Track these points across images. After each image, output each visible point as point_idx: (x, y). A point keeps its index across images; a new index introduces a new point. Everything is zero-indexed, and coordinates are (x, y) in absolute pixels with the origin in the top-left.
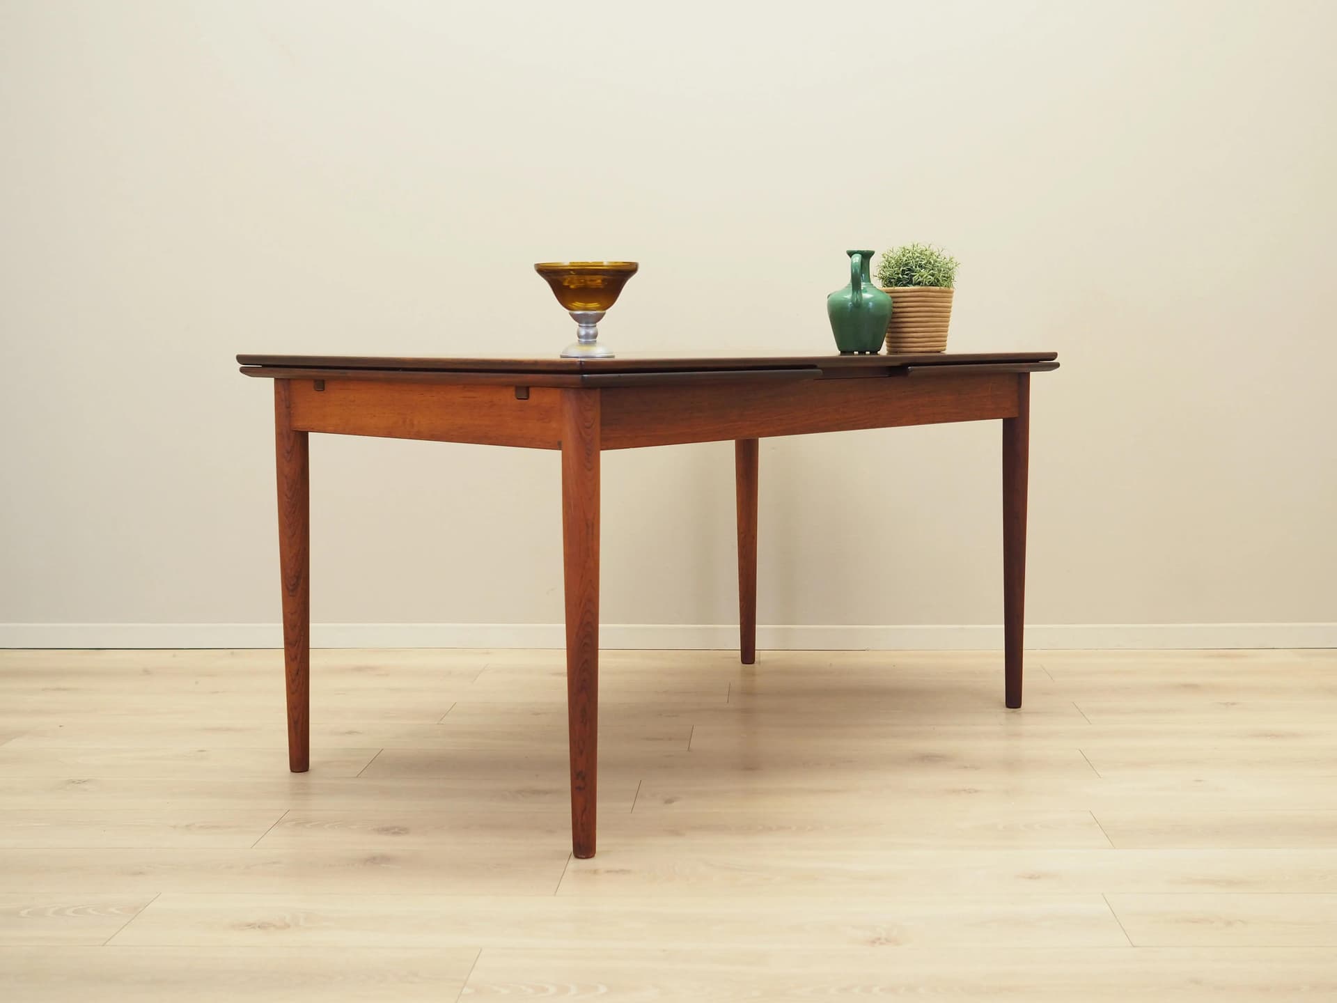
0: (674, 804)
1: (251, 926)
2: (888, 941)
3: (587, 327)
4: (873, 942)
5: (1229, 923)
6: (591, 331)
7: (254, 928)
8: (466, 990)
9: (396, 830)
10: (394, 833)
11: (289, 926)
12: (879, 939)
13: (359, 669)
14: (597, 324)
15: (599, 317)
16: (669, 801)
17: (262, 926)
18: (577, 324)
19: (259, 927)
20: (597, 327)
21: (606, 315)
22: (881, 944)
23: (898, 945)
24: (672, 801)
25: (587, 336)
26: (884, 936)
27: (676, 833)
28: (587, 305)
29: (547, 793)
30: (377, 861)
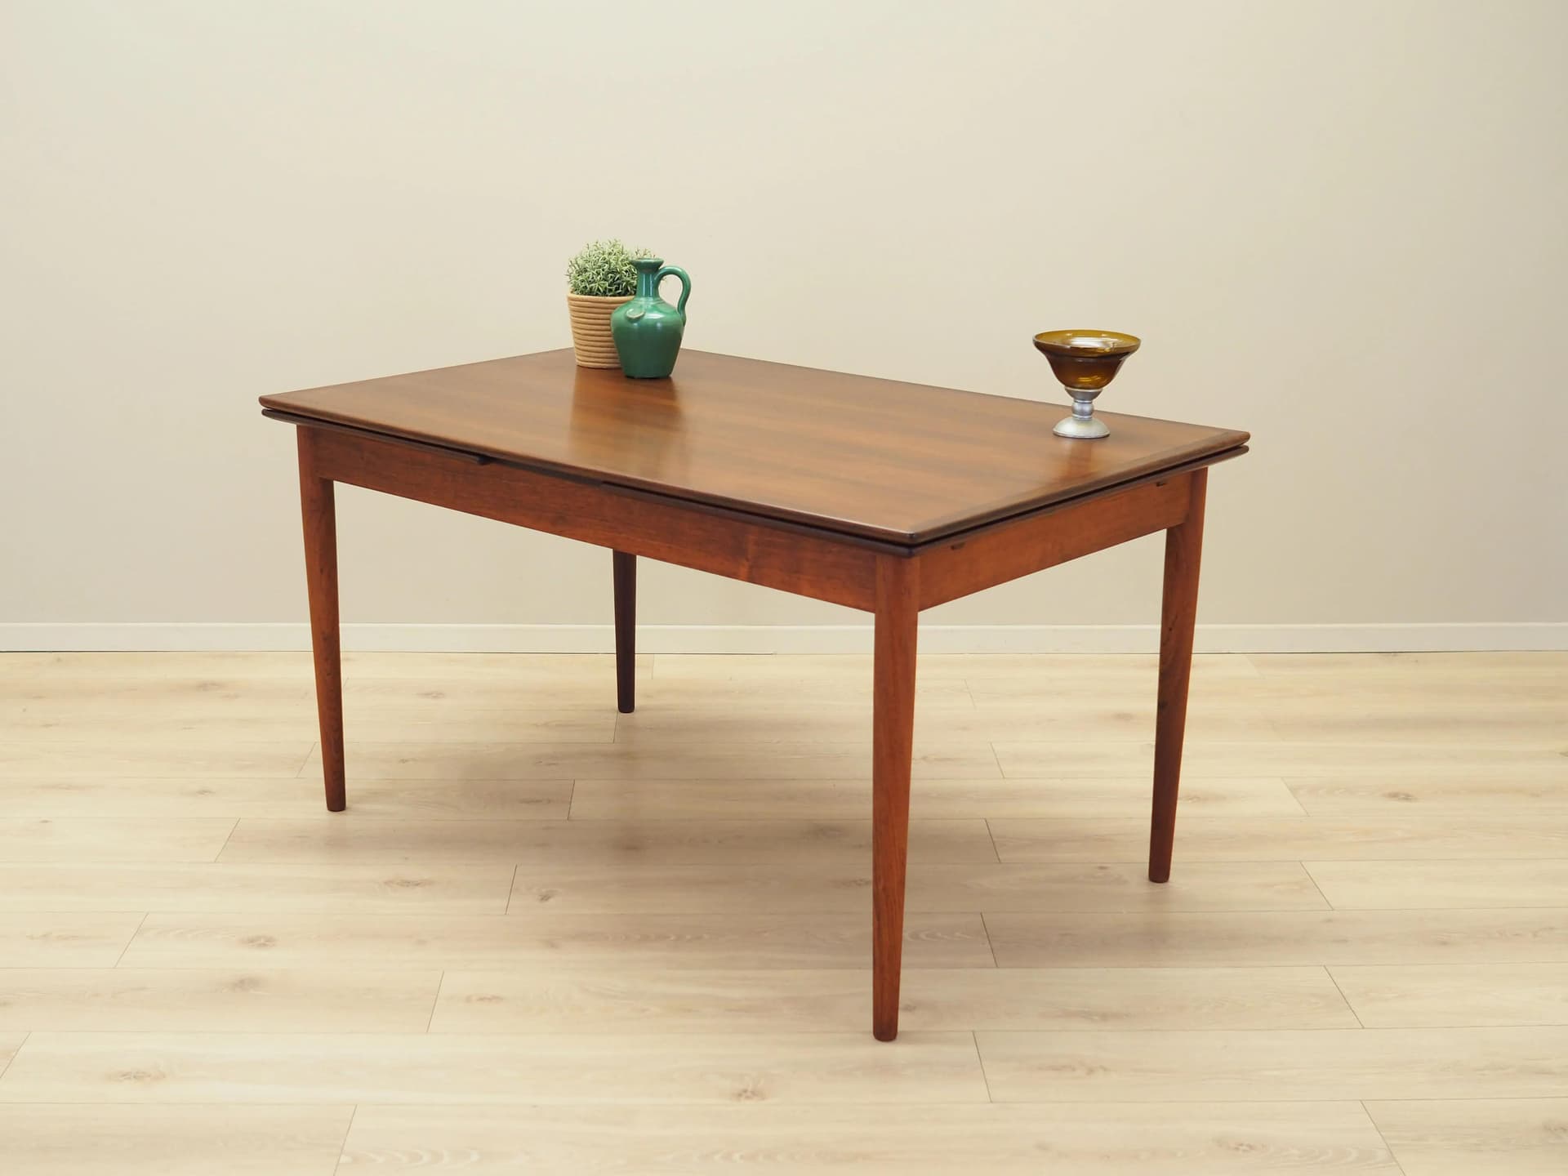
0: (550, 902)
1: (125, 1075)
2: (753, 1094)
3: (1083, 403)
4: (740, 1095)
5: (1090, 1071)
6: (1087, 408)
7: (130, 1078)
8: (344, 1159)
9: (262, 941)
10: (260, 945)
11: (163, 1076)
12: (745, 1091)
13: (204, 687)
16: (545, 898)
17: (137, 1076)
19: (135, 1077)
22: (747, 1098)
23: (763, 1099)
24: (549, 898)
25: (1082, 413)
26: (750, 1089)
27: (551, 944)
28: (1084, 380)
29: (417, 885)
30: (244, 984)
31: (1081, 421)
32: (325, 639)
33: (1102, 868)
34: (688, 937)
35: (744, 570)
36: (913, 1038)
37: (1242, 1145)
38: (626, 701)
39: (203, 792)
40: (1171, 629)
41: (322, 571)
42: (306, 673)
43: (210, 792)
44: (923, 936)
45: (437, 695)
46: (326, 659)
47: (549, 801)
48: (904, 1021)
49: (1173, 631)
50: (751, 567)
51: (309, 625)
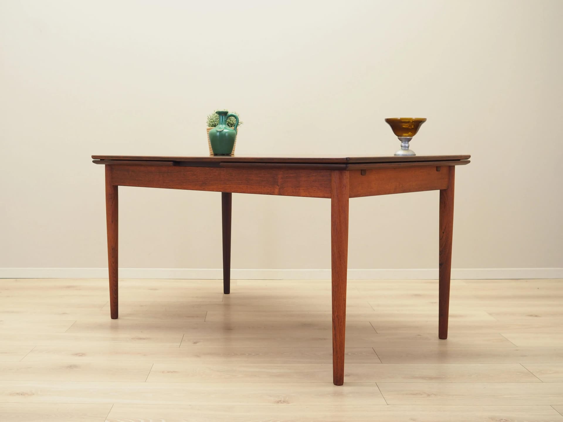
0: (197, 344)
1: (18, 394)
2: (284, 402)
3: (405, 143)
4: (278, 402)
5: (429, 395)
6: (407, 145)
7: (19, 395)
8: (106, 421)
9: (81, 354)
10: (80, 355)
11: (34, 394)
12: (280, 401)
13: (68, 287)
14: (409, 142)
15: (409, 140)
16: (195, 343)
17: (22, 394)
18: (401, 142)
19: (21, 394)
20: (409, 143)
21: (412, 139)
22: (281, 403)
23: (288, 403)
24: (197, 343)
25: (405, 147)
26: (283, 400)
27: (198, 356)
28: (405, 135)
29: (144, 339)
30: (72, 367)
31: (405, 150)
32: (112, 249)
33: (419, 335)
34: (253, 354)
35: (277, 190)
36: (349, 385)
37: (502, 420)
38: (227, 289)
39: (64, 314)
40: (443, 233)
41: (112, 222)
42: (107, 284)
43: (66, 313)
44: (350, 354)
45: (155, 289)
46: (113, 257)
47: (197, 317)
48: (346, 379)
49: (444, 234)
50: (280, 189)
51: (108, 269)
